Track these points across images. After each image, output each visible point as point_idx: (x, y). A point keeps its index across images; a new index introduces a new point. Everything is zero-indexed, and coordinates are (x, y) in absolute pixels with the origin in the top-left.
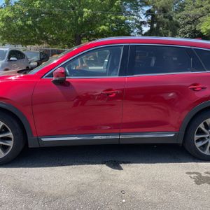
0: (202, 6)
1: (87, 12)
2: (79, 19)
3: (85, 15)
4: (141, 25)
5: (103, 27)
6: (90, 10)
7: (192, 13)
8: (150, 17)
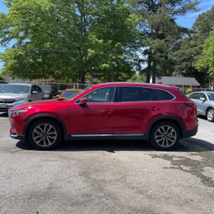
0: (196, 46)
1: (91, 52)
2: (84, 58)
3: (90, 54)
4: (140, 62)
5: (105, 65)
6: (93, 51)
7: (187, 51)
8: (147, 56)
